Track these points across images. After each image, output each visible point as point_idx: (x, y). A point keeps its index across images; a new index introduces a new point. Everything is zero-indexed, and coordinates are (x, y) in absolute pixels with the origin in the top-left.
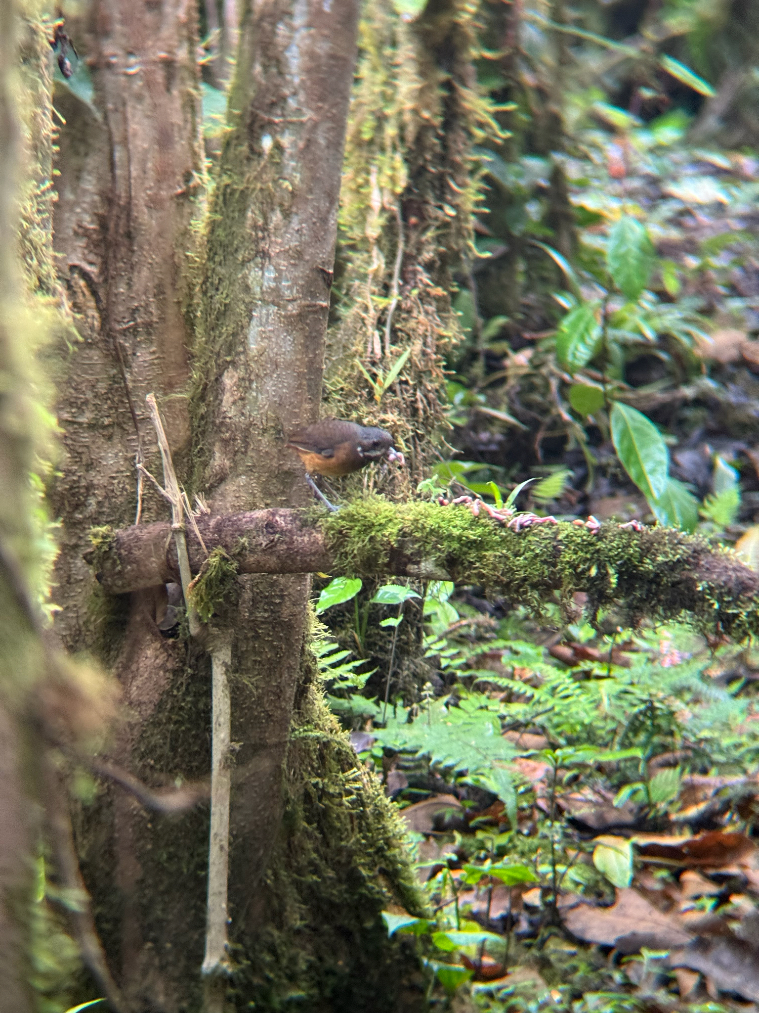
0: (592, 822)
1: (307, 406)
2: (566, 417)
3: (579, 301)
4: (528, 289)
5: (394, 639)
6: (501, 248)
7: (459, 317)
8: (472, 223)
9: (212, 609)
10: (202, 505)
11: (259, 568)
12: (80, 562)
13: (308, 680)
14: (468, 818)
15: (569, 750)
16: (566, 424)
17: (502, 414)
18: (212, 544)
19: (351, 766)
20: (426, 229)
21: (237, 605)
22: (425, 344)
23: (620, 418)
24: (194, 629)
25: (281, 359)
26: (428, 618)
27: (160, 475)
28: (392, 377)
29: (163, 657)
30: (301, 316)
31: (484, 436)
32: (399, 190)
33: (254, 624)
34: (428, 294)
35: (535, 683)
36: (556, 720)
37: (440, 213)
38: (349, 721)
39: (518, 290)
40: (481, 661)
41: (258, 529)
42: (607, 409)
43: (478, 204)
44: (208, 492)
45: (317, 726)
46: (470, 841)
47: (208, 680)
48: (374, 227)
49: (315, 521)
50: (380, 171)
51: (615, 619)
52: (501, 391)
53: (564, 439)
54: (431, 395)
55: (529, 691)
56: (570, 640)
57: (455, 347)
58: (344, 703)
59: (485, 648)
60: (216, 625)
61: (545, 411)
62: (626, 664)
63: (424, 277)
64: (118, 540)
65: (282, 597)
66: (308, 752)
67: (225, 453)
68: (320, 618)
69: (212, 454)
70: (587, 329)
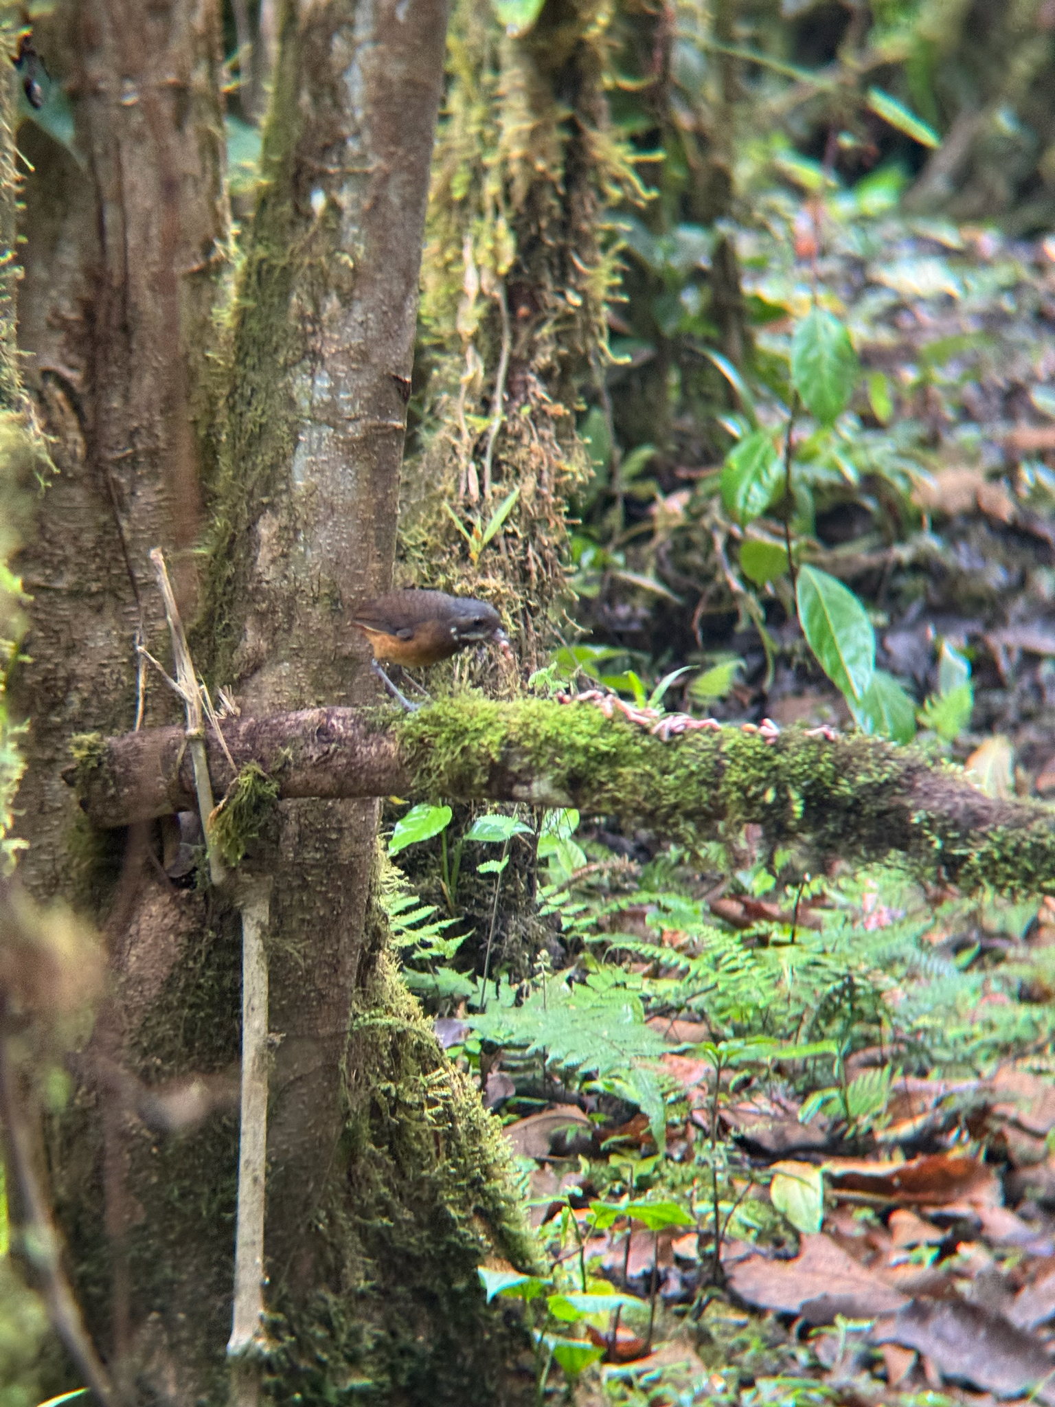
0: (769, 1143)
1: (375, 566)
2: (736, 585)
3: (754, 426)
4: (682, 410)
5: (497, 890)
6: (646, 352)
7: (587, 445)
8: (605, 315)
9: (242, 847)
10: (229, 703)
11: (307, 791)
12: (57, 784)
13: (376, 947)
14: (598, 1137)
15: (738, 1043)
16: (735, 597)
17: (648, 582)
18: (242, 757)
19: (436, 1065)
20: (540, 324)
21: (277, 842)
22: (539, 481)
23: (809, 586)
24: (217, 876)
25: (338, 501)
26: (545, 862)
27: (170, 662)
28: (493, 527)
29: (173, 915)
30: (367, 442)
31: (623, 611)
32: (503, 269)
33: (301, 869)
34: (544, 413)
35: (691, 951)
36: (719, 1002)
37: (560, 302)
38: (432, 1003)
39: (670, 411)
40: (618, 921)
41: (307, 737)
42: (792, 575)
43: (612, 289)
44: (238, 686)
45: (388, 1010)
46: (601, 1169)
47: (236, 946)
48: (469, 319)
49: (386, 726)
50: (477, 242)
51: (802, 865)
52: (646, 550)
53: (734, 617)
54: (549, 553)
55: (683, 962)
56: (739, 893)
57: (582, 486)
58: (427, 979)
59: (623, 903)
60: (248, 870)
61: (707, 578)
62: (816, 926)
63: (539, 390)
64: (110, 753)
65: (340, 830)
66: (376, 1047)
67: (261, 631)
68: (394, 860)
69: (242, 633)
70: (764, 464)
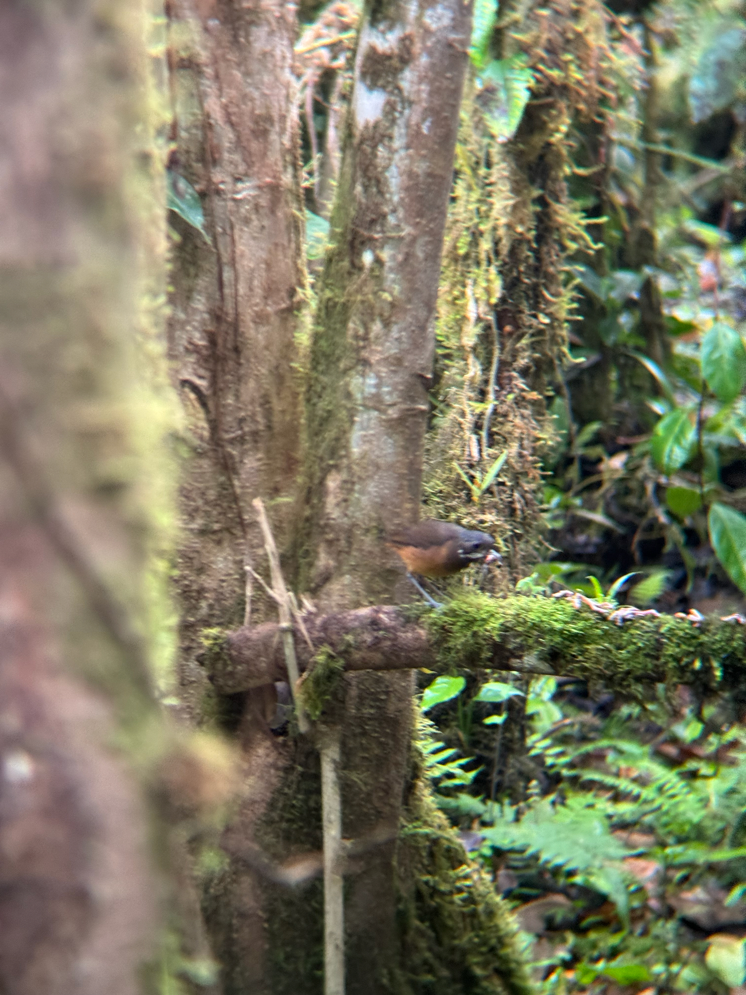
0: (705, 922)
1: (408, 506)
2: (663, 519)
3: (673, 406)
4: (620, 397)
5: (498, 736)
6: (595, 357)
7: (555, 420)
8: (565, 332)
9: (320, 706)
10: (308, 604)
11: (364, 665)
12: (193, 664)
13: (416, 776)
14: (580, 918)
15: (679, 849)
16: (662, 527)
17: (598, 517)
18: (318, 642)
19: (461, 862)
20: (520, 337)
21: (343, 702)
22: (521, 446)
23: (718, 519)
24: (303, 727)
25: (381, 461)
26: (531, 717)
27: (267, 575)
28: (489, 479)
29: (274, 755)
30: (401, 420)
31: (581, 538)
32: (494, 300)
33: (361, 721)
34: (524, 398)
35: (642, 781)
36: (665, 819)
37: (534, 322)
38: (457, 818)
39: (612, 398)
40: (586, 761)
41: (363, 627)
42: (705, 510)
43: (571, 312)
44: (314, 592)
45: (426, 823)
46: (583, 942)
47: (317, 777)
48: (470, 336)
49: (418, 617)
50: (475, 282)
51: (720, 719)
52: (597, 494)
53: (662, 542)
54: (529, 496)
55: (635, 789)
56: (674, 740)
57: (552, 449)
58: (451, 802)
59: (589, 747)
60: (324, 722)
61: (642, 514)
62: (733, 763)
63: (520, 383)
64: (229, 642)
65: (387, 693)
66: (417, 849)
67: (329, 553)
68: (427, 714)
69: (317, 553)
70: (682, 432)
